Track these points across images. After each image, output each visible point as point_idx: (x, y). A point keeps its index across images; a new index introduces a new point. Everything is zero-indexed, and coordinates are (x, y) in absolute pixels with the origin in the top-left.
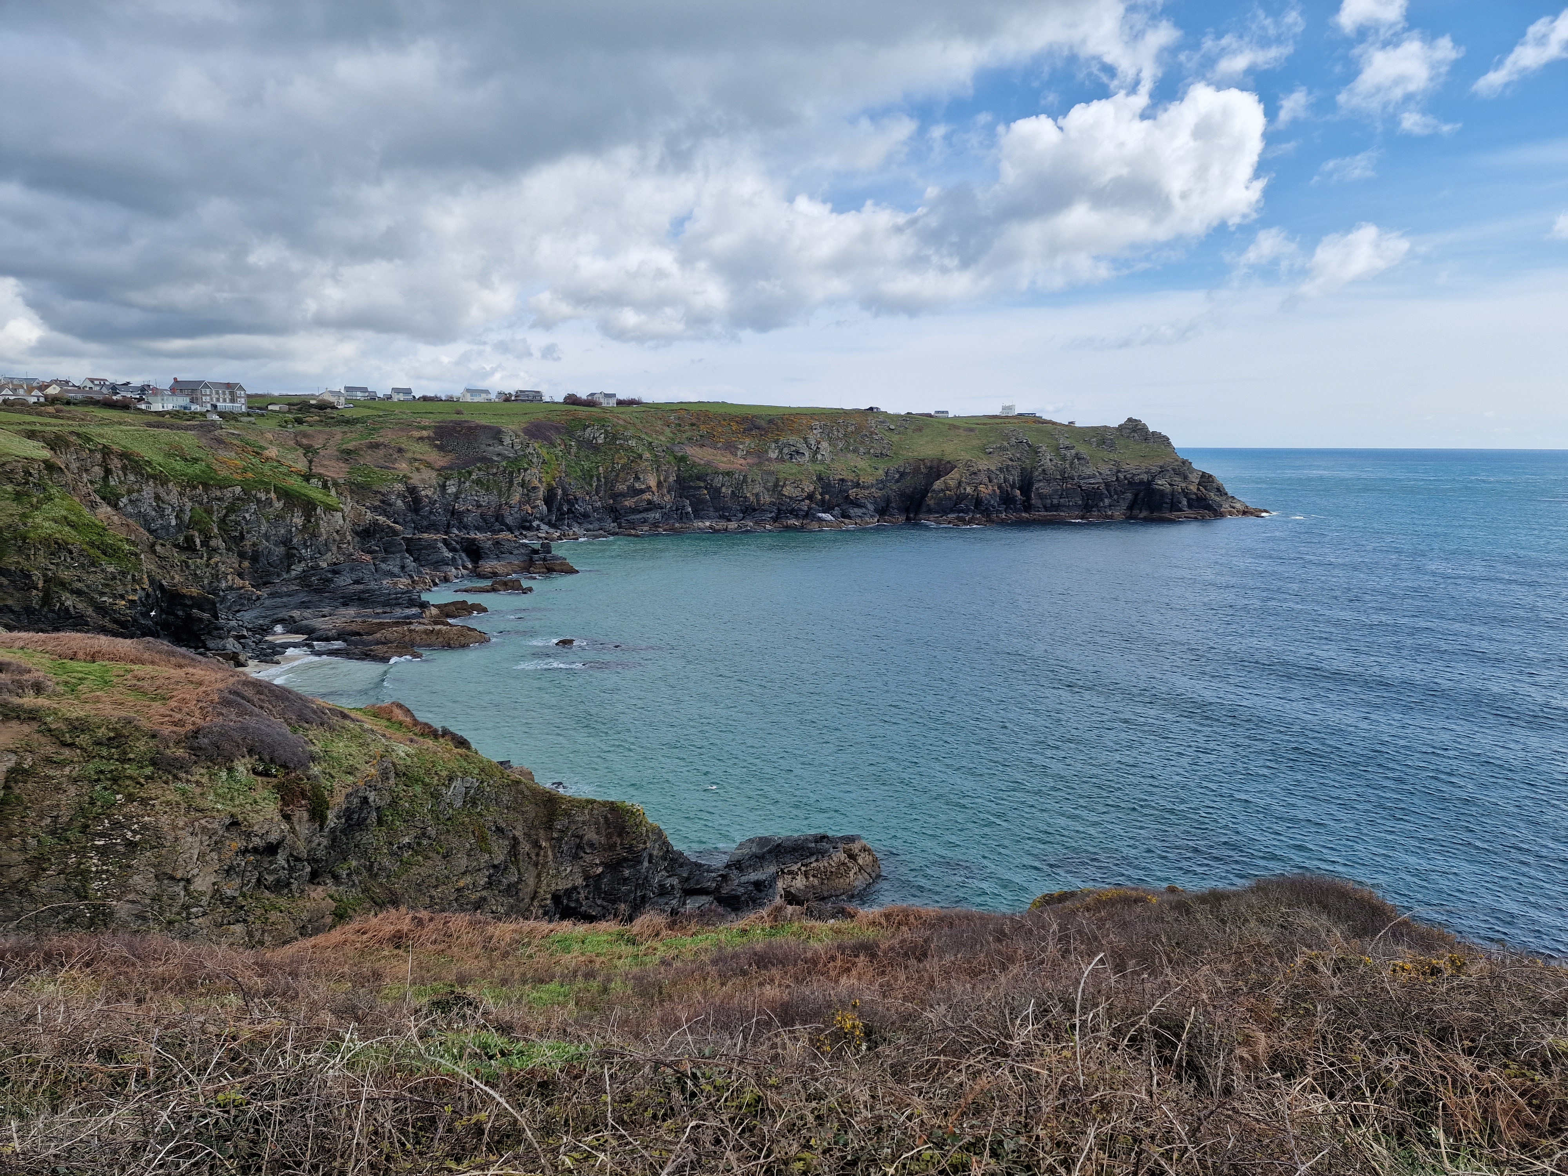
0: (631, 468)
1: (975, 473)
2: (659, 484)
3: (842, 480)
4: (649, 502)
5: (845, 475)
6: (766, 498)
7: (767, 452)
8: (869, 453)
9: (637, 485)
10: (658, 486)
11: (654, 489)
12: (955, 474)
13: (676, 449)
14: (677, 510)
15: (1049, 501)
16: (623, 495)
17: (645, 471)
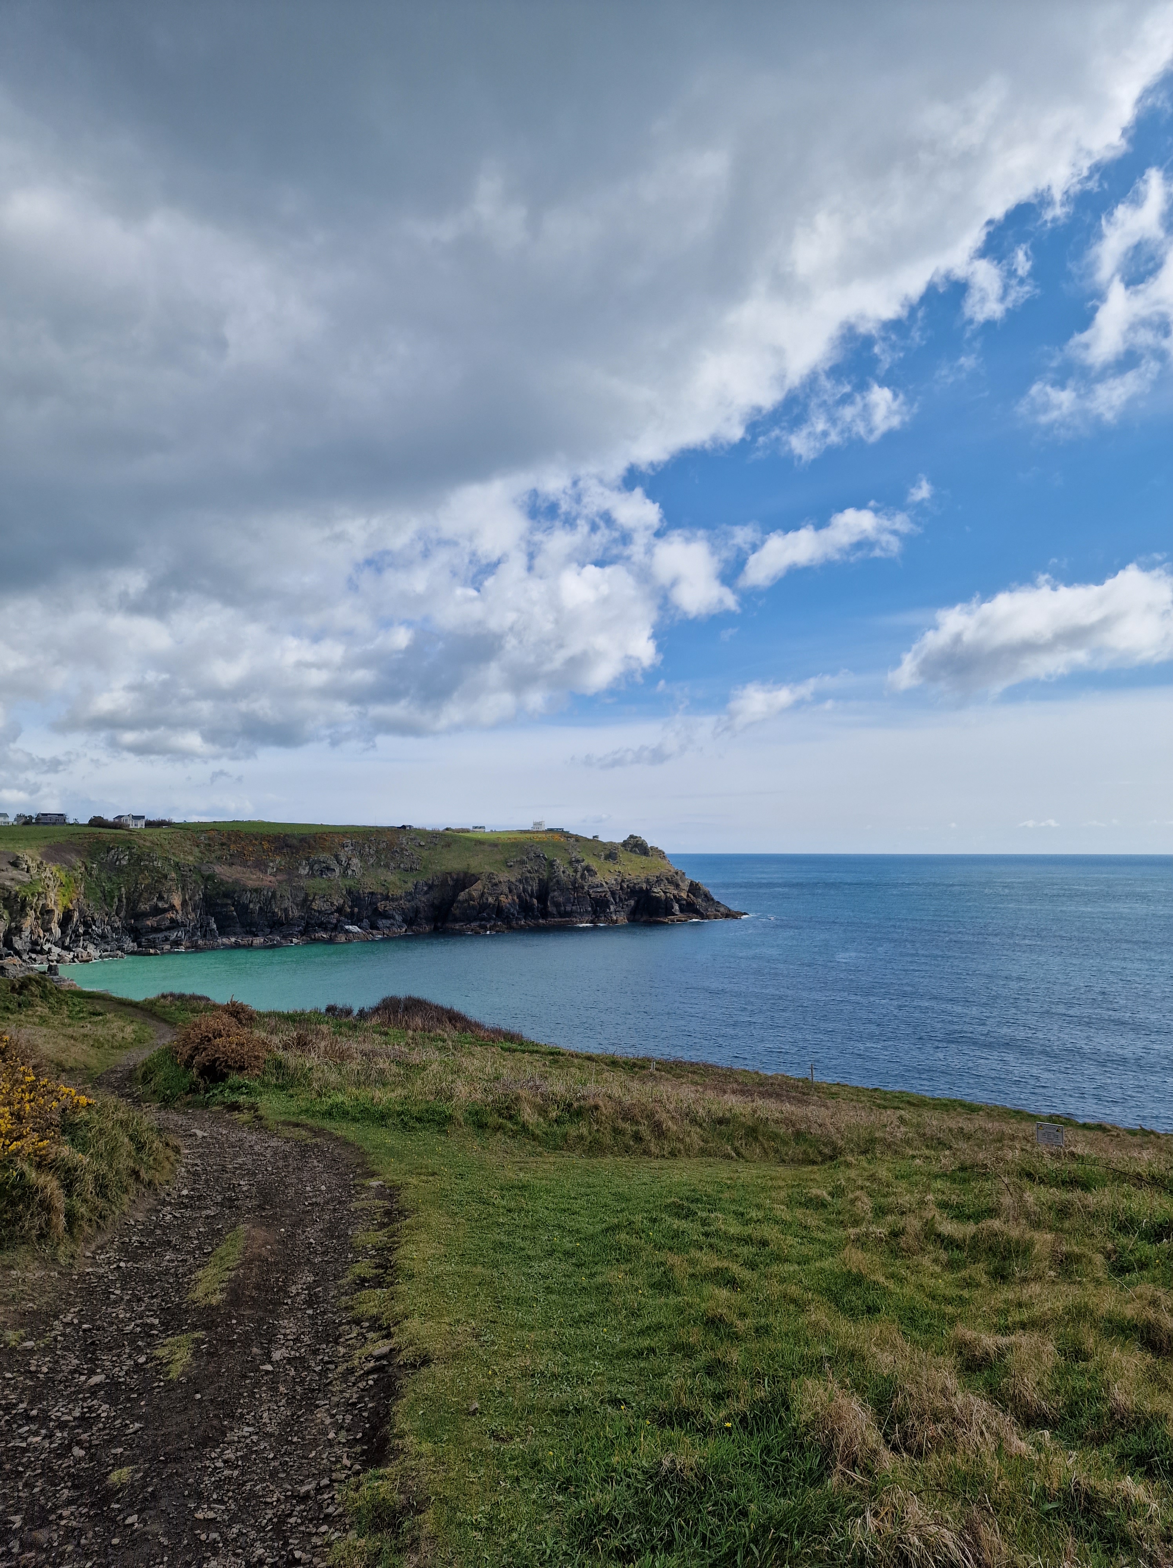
0: (156, 889)
1: (496, 885)
2: (184, 903)
3: (372, 893)
4: (172, 920)
5: (375, 888)
6: (295, 913)
7: (297, 869)
8: (399, 867)
9: (160, 904)
10: (182, 905)
11: (178, 907)
12: (478, 886)
13: (204, 868)
14: (201, 927)
15: (563, 908)
16: (145, 915)
17: (169, 891)
